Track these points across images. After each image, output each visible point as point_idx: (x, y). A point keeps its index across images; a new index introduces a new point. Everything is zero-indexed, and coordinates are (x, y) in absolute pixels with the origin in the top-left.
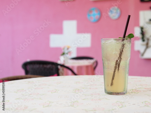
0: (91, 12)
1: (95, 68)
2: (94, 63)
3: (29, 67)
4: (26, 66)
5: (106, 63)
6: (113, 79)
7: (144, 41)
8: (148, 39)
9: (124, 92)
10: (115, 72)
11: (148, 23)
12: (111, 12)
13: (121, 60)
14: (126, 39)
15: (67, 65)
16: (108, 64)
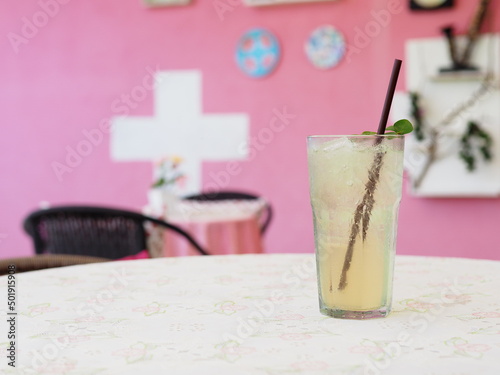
0: (247, 42)
1: (264, 229)
2: (259, 213)
3: (48, 228)
4: (35, 223)
5: (325, 216)
6: (347, 266)
7: (420, 138)
8: (435, 134)
9: (382, 309)
10: (351, 244)
11: (434, 80)
12: (314, 43)
13: (374, 205)
14: (389, 138)
15: (172, 219)
16: (331, 218)
